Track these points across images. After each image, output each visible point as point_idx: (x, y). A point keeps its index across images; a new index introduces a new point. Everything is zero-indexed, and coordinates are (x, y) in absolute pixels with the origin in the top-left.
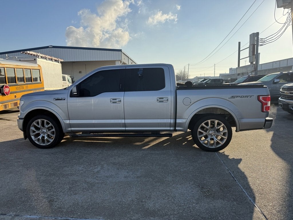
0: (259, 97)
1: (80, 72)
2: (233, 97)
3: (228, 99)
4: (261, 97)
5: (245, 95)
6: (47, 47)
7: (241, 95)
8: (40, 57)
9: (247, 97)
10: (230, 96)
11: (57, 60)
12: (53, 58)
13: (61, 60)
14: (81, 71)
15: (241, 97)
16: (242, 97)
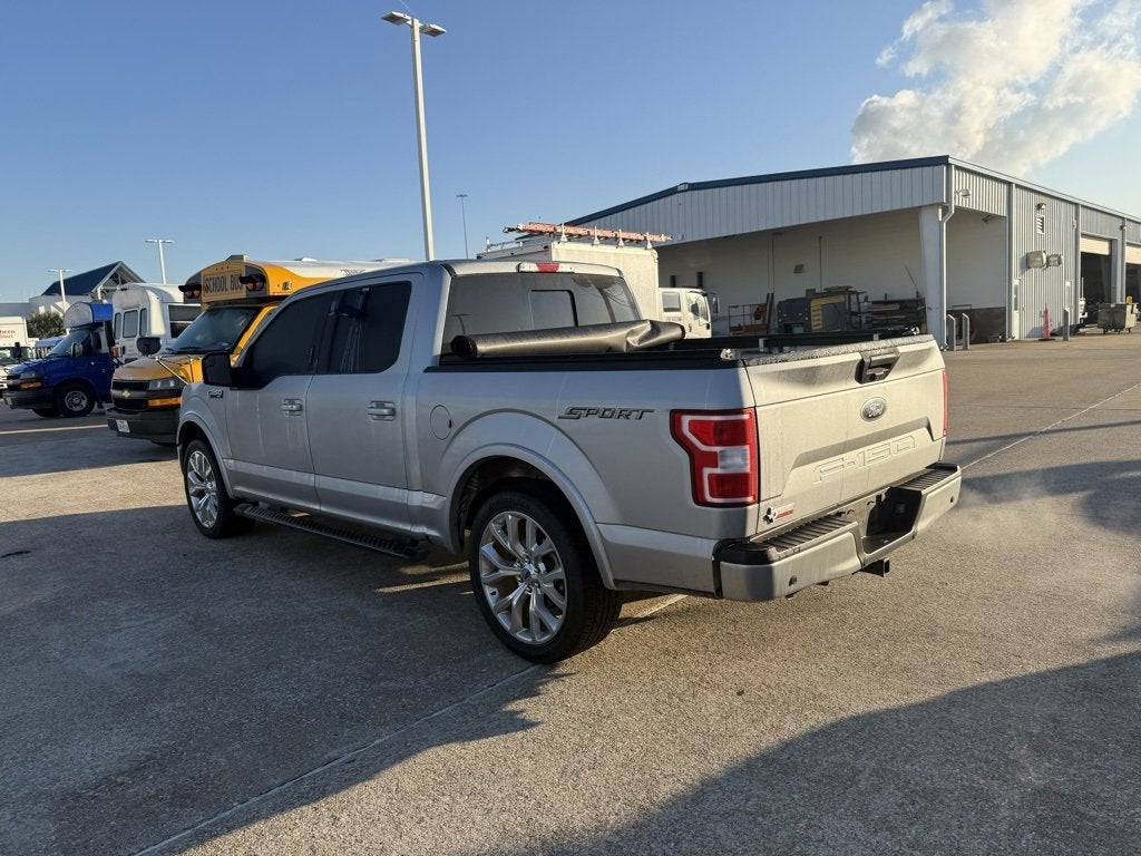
0: (676, 416)
1: (799, 269)
2: (573, 413)
3: (555, 420)
4: (686, 419)
5: (617, 406)
6: (673, 191)
7: (601, 406)
8: (564, 238)
9: (627, 417)
10: (564, 408)
11: (642, 238)
12: (621, 235)
13: (656, 238)
14: (802, 266)
15: (603, 416)
16: (607, 413)
